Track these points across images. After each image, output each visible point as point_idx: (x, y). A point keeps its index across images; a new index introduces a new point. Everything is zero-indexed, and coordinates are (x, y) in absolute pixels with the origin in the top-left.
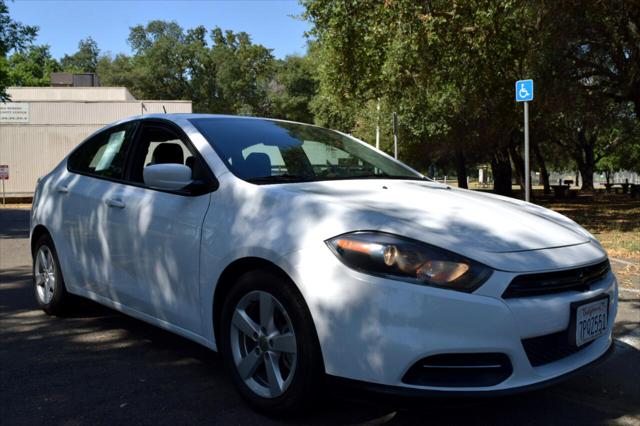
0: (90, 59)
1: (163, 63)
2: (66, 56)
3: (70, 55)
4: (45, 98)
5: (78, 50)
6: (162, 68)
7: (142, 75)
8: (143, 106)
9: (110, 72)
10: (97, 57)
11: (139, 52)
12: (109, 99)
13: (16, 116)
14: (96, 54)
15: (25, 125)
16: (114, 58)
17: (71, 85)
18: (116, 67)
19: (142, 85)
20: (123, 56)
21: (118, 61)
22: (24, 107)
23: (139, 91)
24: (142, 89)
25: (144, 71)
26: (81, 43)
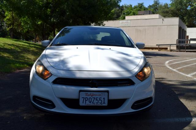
0: (157, 5)
1: (179, 5)
2: (150, 5)
3: (151, 5)
4: (135, 19)
5: (154, 3)
6: (179, 6)
7: (172, 9)
8: (163, 20)
9: (162, 9)
10: (159, 5)
11: (173, 2)
12: (154, 18)
13: (127, 24)
14: (159, 4)
15: (129, 26)
16: (163, 5)
17: (144, 14)
18: (164, 7)
19: (172, 13)
20: (166, 4)
21: (165, 6)
22: (129, 21)
23: (170, 15)
24: (171, 14)
25: (173, 8)
26: (154, 1)
